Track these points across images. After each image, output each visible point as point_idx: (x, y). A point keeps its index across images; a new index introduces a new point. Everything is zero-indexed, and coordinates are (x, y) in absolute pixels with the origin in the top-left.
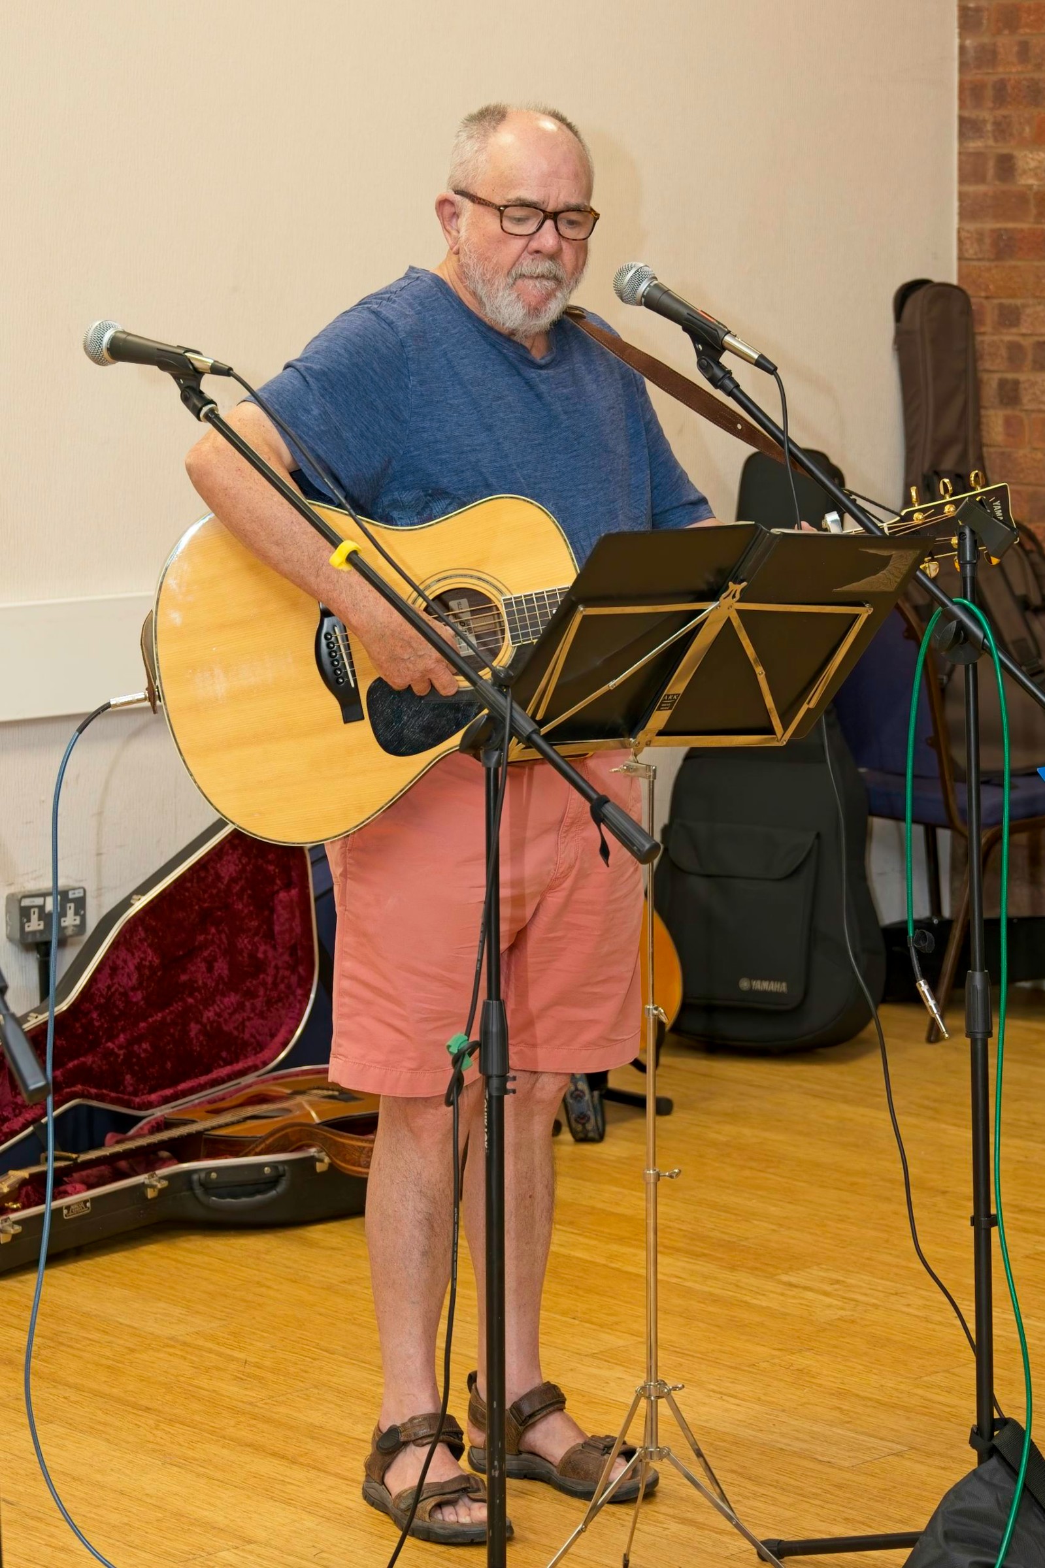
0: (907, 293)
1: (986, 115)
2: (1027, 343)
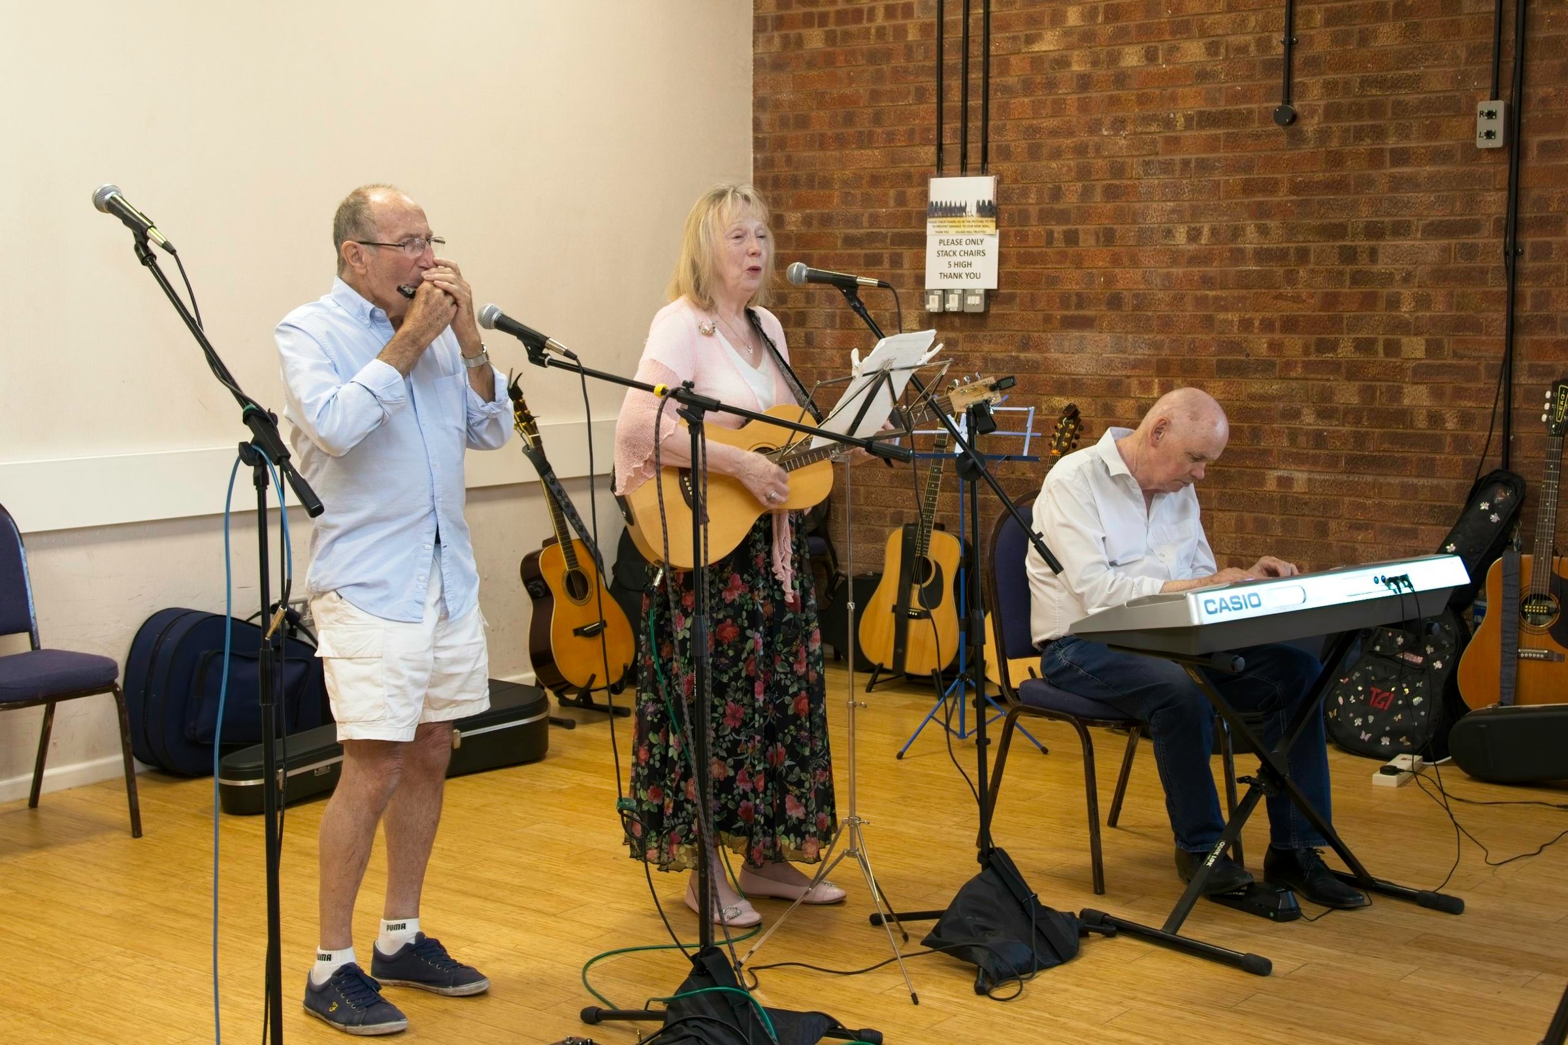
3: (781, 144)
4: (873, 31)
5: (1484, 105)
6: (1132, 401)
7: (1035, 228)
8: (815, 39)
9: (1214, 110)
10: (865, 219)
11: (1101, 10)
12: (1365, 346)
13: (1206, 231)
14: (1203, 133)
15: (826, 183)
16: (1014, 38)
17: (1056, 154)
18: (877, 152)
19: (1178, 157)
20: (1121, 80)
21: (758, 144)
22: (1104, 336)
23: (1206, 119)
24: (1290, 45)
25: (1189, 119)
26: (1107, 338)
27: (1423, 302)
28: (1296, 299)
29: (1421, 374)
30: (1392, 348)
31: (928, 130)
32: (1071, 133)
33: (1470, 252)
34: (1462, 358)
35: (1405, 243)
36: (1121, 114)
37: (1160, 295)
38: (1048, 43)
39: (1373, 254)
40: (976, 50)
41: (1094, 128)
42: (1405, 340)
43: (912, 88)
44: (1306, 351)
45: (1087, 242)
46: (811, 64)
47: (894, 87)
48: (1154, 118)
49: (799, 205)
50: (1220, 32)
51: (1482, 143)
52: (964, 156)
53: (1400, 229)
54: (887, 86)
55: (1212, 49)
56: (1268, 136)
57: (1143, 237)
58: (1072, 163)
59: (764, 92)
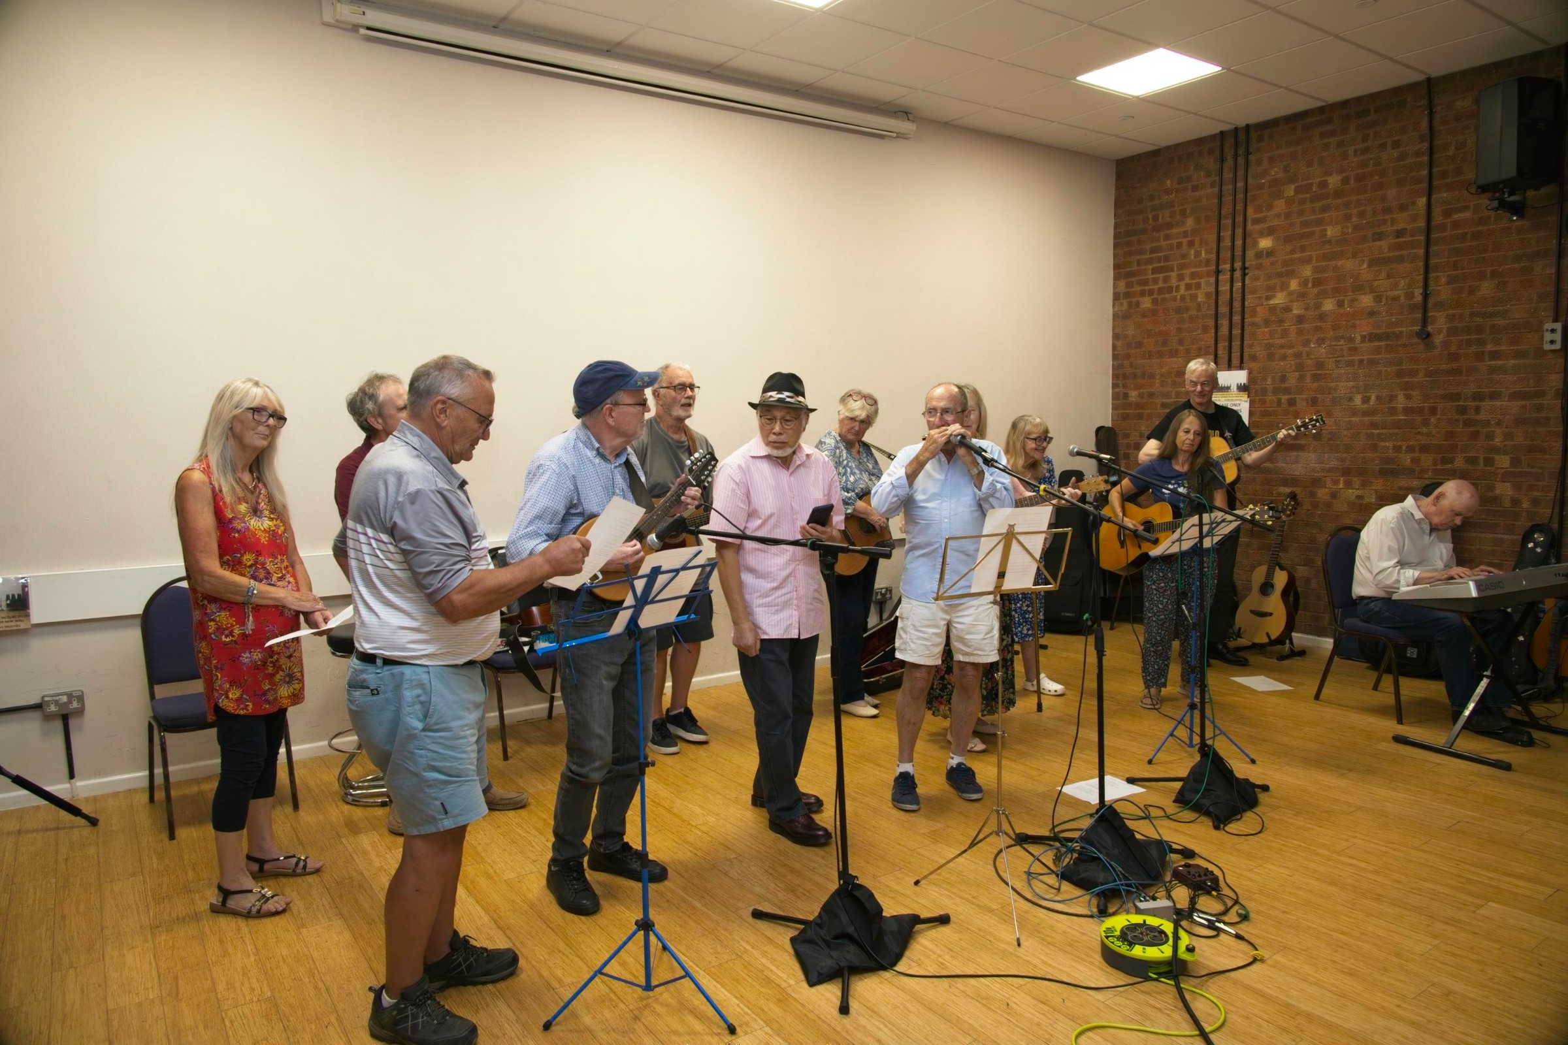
0: (1099, 430)
1: (1120, 382)
2: (1132, 442)
3: (1127, 356)
4: (1179, 297)
5: (1549, 326)
6: (1327, 490)
7: (1270, 397)
8: (1146, 303)
9: (1378, 332)
10: (1173, 395)
11: (1310, 280)
12: (1472, 461)
13: (1373, 397)
14: (1372, 344)
15: (1152, 376)
16: (1259, 298)
17: (1284, 358)
18: (1180, 359)
19: (1356, 358)
20: (1322, 317)
21: (1115, 357)
22: (1311, 455)
23: (1373, 337)
24: (1426, 296)
25: (1363, 338)
26: (1312, 455)
27: (1508, 436)
28: (1429, 435)
29: (1506, 476)
30: (1489, 462)
31: (1209, 347)
32: (1292, 347)
33: (1539, 408)
34: (1533, 468)
35: (1498, 403)
36: (1322, 336)
37: (1345, 432)
38: (1279, 299)
39: (1478, 410)
40: (1237, 305)
41: (1306, 343)
42: (1497, 457)
43: (1200, 326)
44: (1435, 463)
45: (1301, 405)
46: (1144, 316)
47: (1191, 325)
48: (1342, 337)
49: (1137, 387)
50: (1382, 290)
51: (1547, 347)
52: (1230, 360)
53: (1494, 396)
54: (1187, 325)
55: (1378, 299)
56: (1412, 345)
57: (1334, 401)
58: (1293, 363)
59: (1117, 330)
